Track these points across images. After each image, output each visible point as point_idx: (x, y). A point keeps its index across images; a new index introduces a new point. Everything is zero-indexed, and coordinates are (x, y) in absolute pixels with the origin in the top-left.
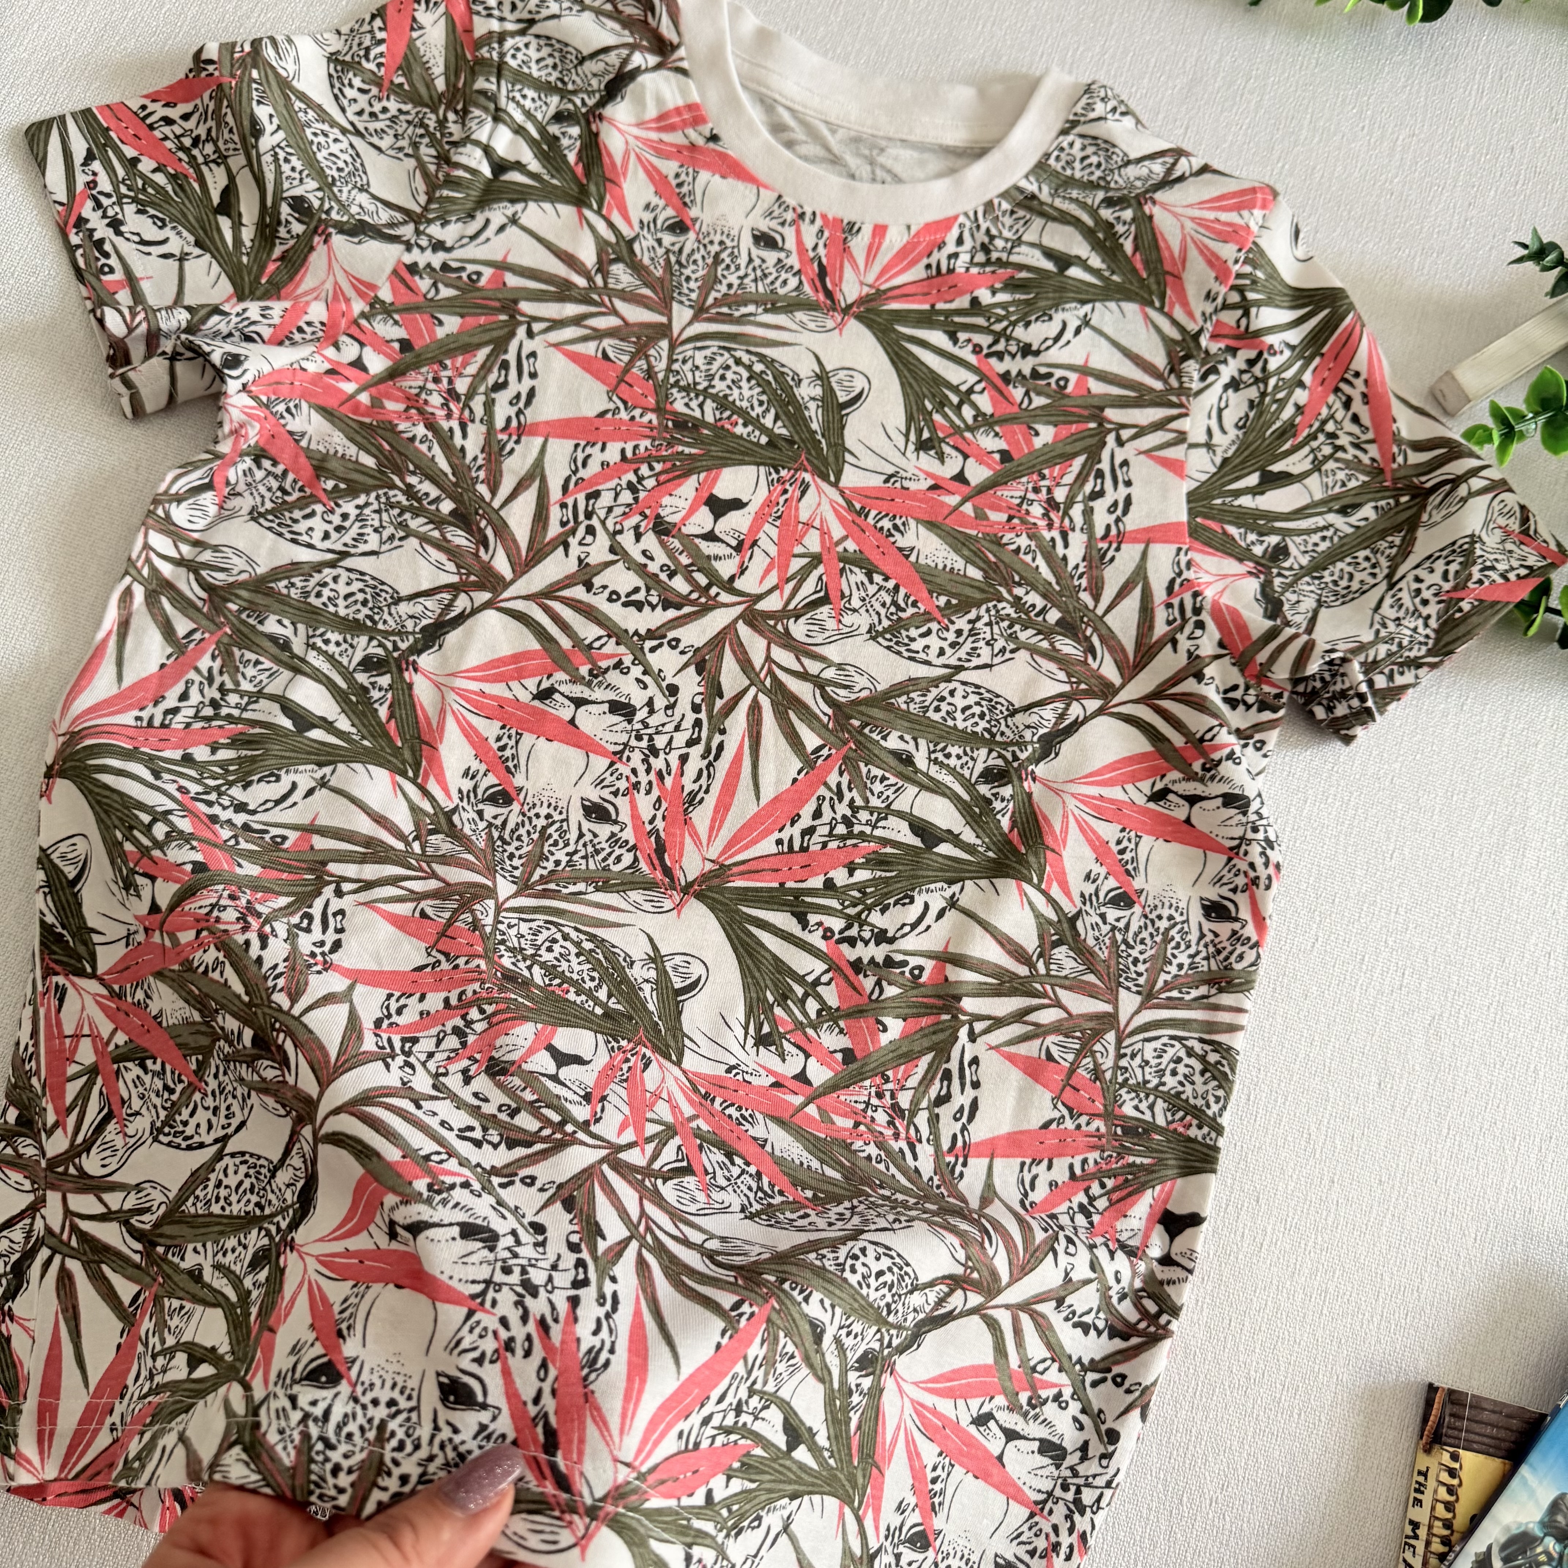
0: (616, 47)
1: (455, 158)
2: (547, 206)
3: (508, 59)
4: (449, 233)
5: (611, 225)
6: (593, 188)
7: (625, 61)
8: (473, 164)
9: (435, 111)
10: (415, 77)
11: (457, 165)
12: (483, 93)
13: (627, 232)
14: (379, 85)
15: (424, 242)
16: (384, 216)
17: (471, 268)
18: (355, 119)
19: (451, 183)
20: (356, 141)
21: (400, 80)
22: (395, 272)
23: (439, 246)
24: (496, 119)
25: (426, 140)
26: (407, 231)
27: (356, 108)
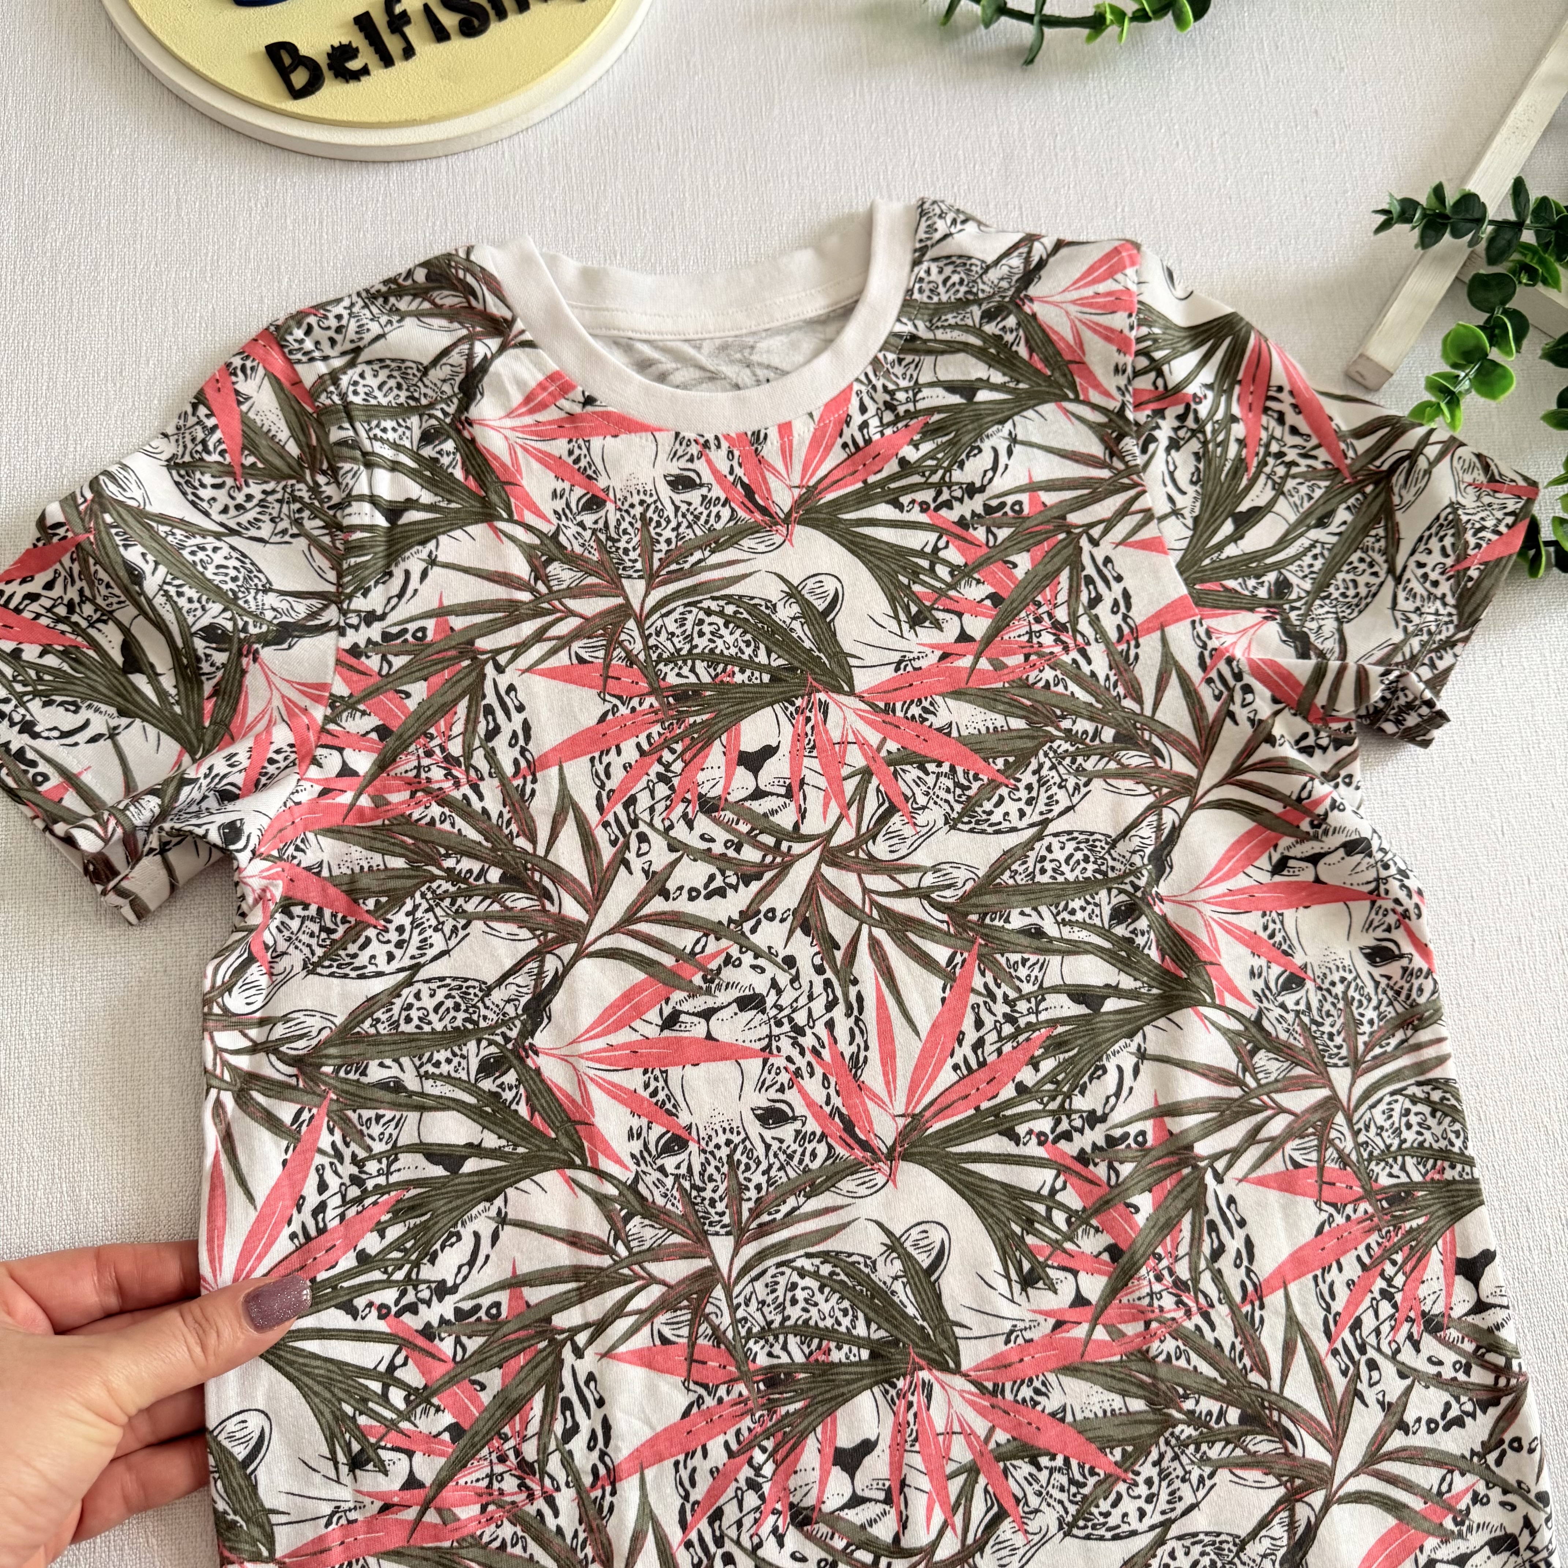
0: (455, 345)
1: (346, 522)
2: (458, 533)
3: (351, 398)
4: (375, 600)
5: (529, 528)
6: (494, 498)
7: (470, 357)
8: (367, 521)
9: (301, 479)
10: (264, 451)
11: (353, 528)
12: (343, 443)
13: (547, 528)
14: (232, 474)
15: (354, 620)
16: (301, 608)
17: (412, 627)
18: (222, 518)
19: (352, 549)
20: (234, 541)
21: (251, 460)
22: (339, 662)
23: (370, 618)
24: (369, 465)
25: (306, 514)
26: (331, 615)
27: (218, 506)
